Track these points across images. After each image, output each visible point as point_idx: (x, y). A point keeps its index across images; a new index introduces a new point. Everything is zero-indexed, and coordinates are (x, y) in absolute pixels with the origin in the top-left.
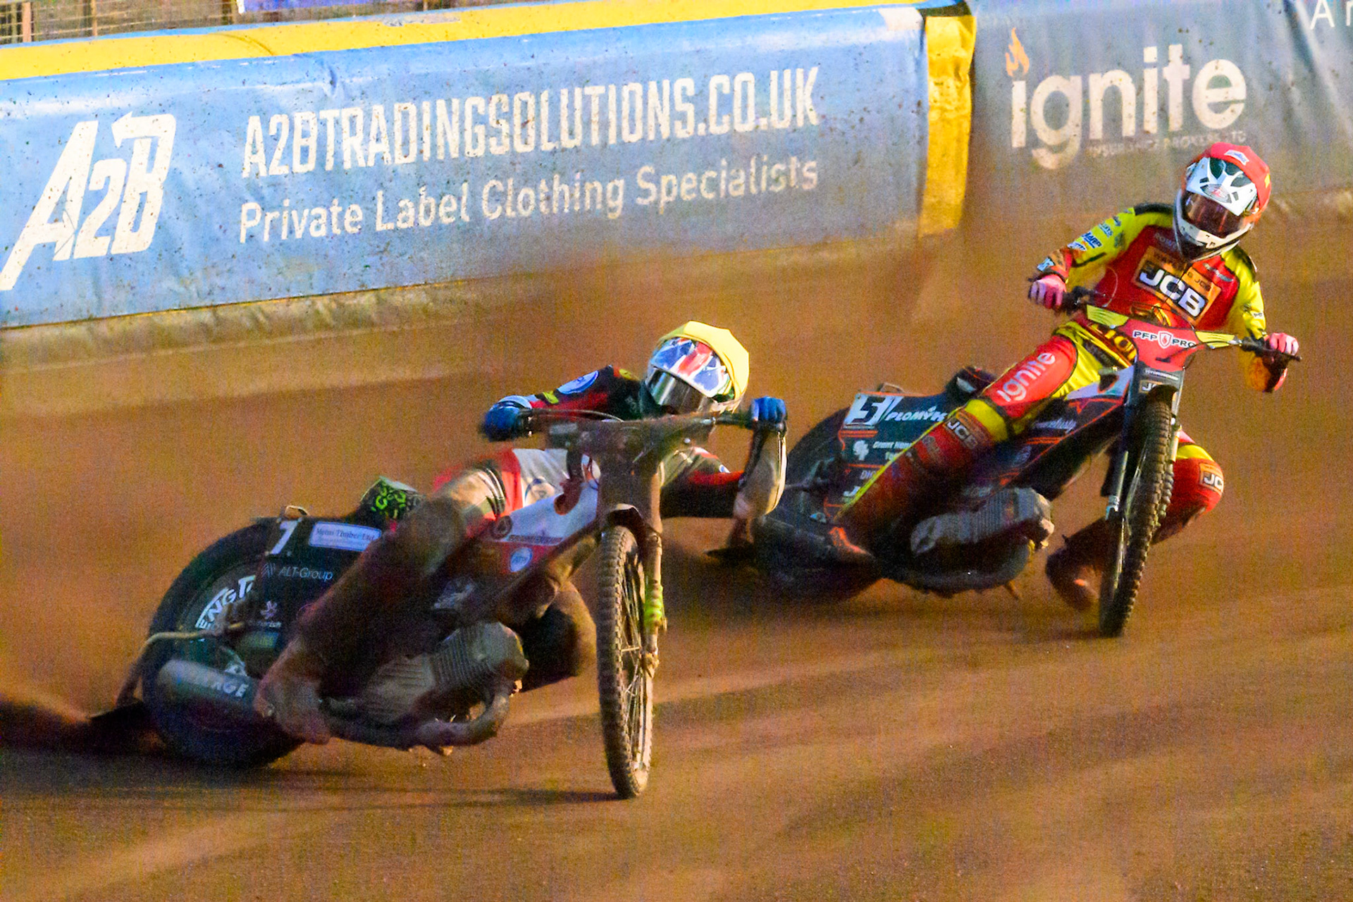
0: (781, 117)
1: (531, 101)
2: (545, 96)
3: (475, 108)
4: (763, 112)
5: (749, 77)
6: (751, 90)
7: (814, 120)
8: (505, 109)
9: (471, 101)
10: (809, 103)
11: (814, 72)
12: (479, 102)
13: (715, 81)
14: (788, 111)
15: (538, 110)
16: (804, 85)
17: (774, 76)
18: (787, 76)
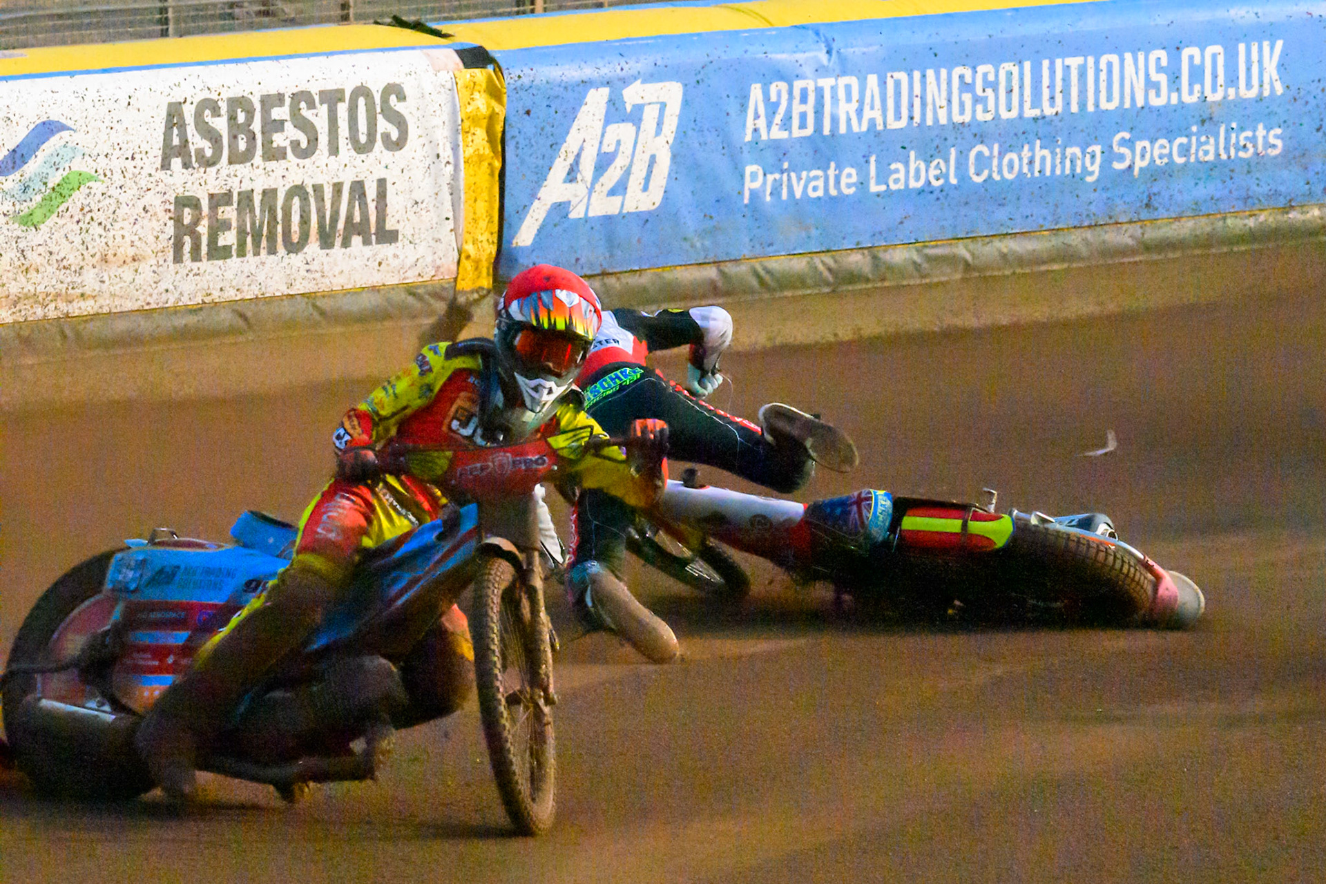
0: (1249, 86)
1: (1015, 70)
2: (1027, 65)
3: (961, 77)
4: (1232, 80)
5: (1218, 49)
6: (1221, 60)
7: (1279, 89)
8: (991, 78)
9: (958, 71)
10: (1275, 76)
11: (1279, 44)
12: (968, 73)
13: (1186, 53)
14: (1255, 81)
15: (1021, 79)
16: (1270, 57)
17: (1242, 47)
18: (1255, 48)
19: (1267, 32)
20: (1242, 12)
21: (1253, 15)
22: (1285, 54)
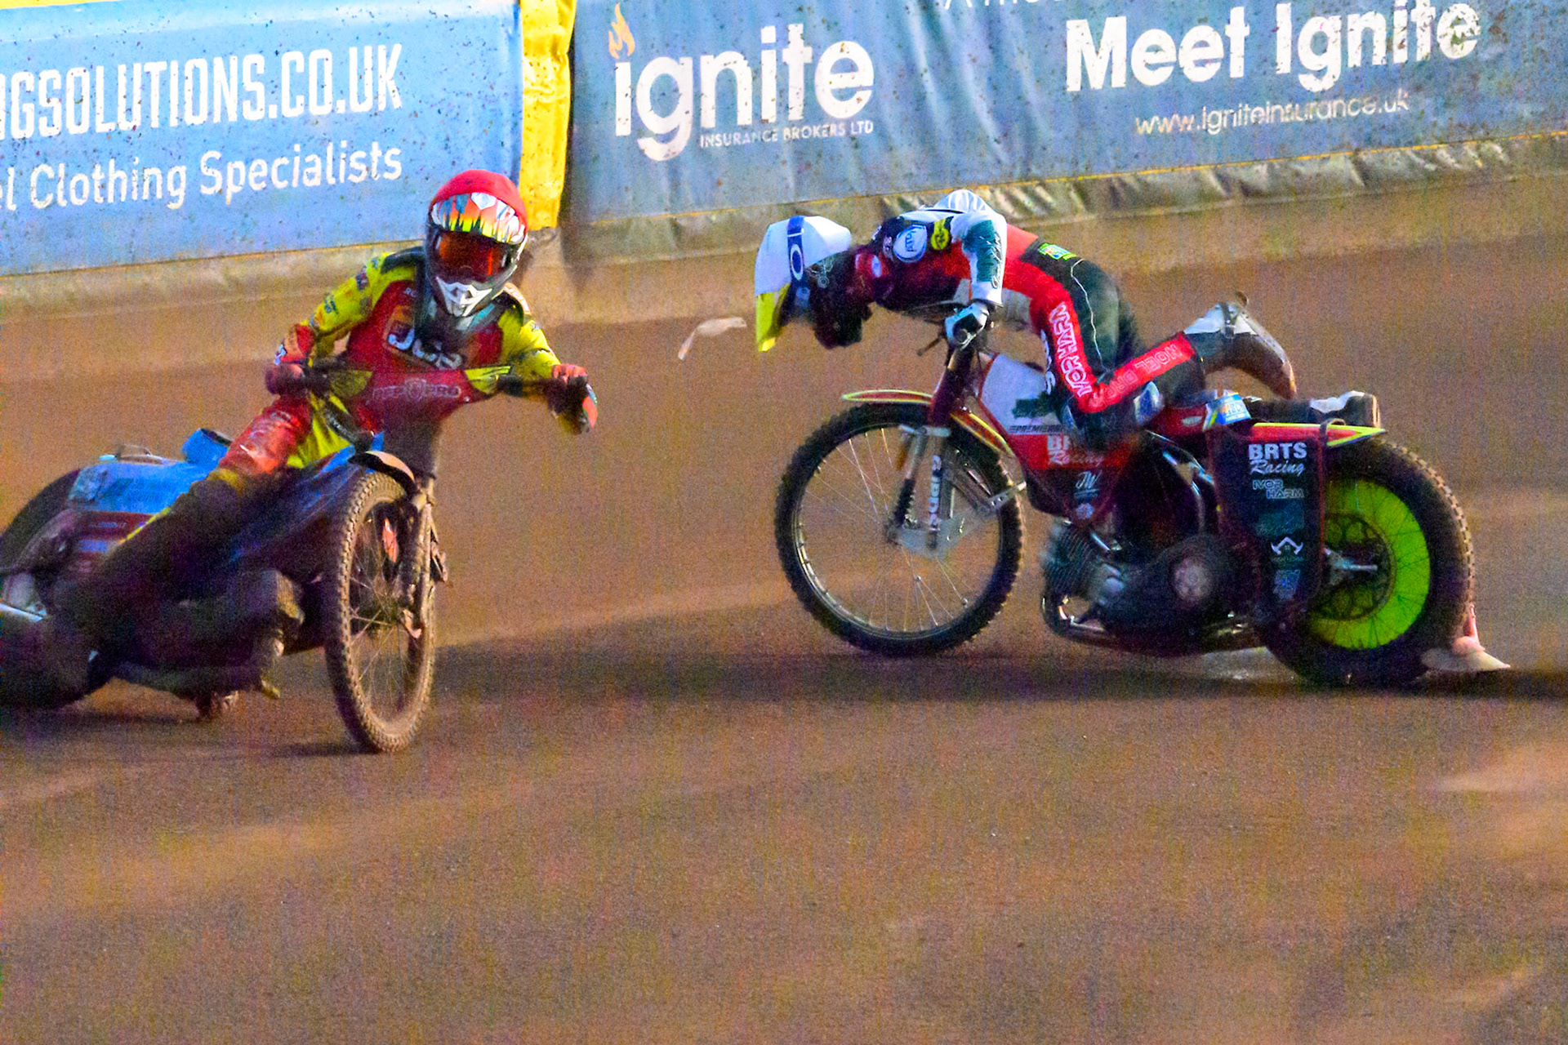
0: (361, 98)
1: (86, 78)
2: (100, 71)
3: (22, 84)
4: (341, 92)
5: (325, 53)
6: (328, 67)
7: (397, 102)
8: (57, 85)
9: (19, 76)
10: (392, 86)
11: (397, 49)
12: (29, 78)
13: (286, 58)
14: (368, 92)
15: (93, 87)
16: (386, 63)
17: (353, 52)
18: (368, 50)
19: (382, 34)
20: (354, 11)
21: (368, 15)
22: (404, 60)
